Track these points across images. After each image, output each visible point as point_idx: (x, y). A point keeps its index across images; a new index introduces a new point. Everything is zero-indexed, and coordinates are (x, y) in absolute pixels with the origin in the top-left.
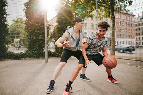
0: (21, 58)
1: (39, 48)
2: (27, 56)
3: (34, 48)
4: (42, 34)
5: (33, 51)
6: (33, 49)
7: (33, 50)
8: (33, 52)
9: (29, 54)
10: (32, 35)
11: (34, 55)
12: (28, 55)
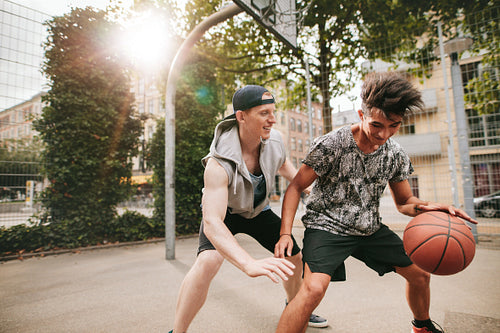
0: (15, 251)
1: (102, 202)
2: (46, 241)
3: (82, 204)
4: (117, 150)
5: (74, 216)
6: (76, 208)
7: (73, 213)
8: (77, 219)
9: (57, 233)
10: (77, 149)
11: (81, 232)
12: (52, 235)
